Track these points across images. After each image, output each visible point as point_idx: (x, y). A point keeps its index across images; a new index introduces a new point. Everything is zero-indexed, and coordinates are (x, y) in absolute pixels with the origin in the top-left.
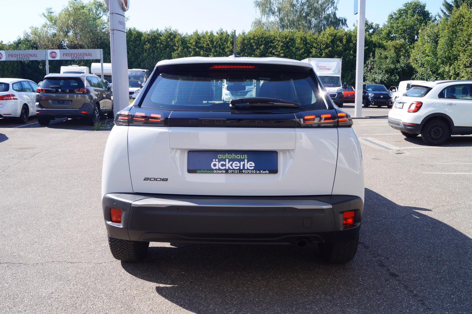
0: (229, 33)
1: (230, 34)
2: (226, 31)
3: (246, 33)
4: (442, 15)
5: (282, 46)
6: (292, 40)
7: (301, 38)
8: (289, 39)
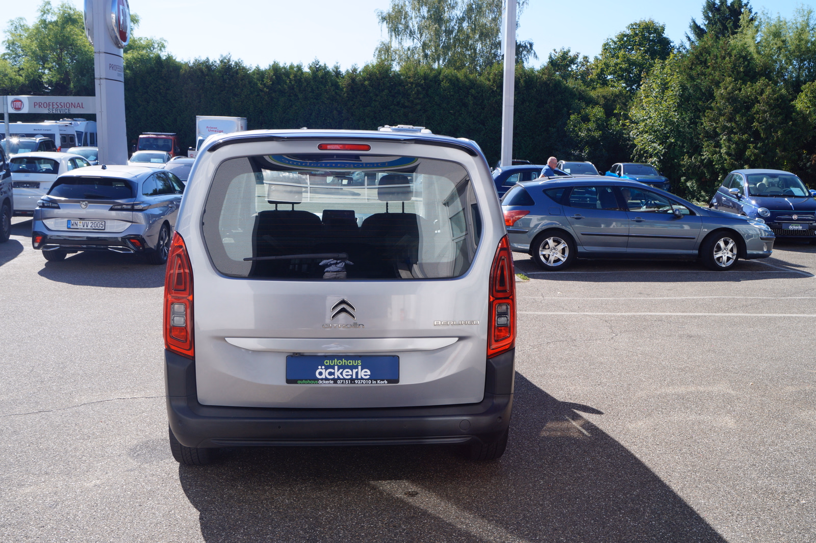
0: (330, 67)
1: (331, 70)
2: (325, 64)
3: (359, 70)
4: (687, 45)
5: (418, 93)
6: (436, 82)
7: (451, 80)
8: (430, 81)
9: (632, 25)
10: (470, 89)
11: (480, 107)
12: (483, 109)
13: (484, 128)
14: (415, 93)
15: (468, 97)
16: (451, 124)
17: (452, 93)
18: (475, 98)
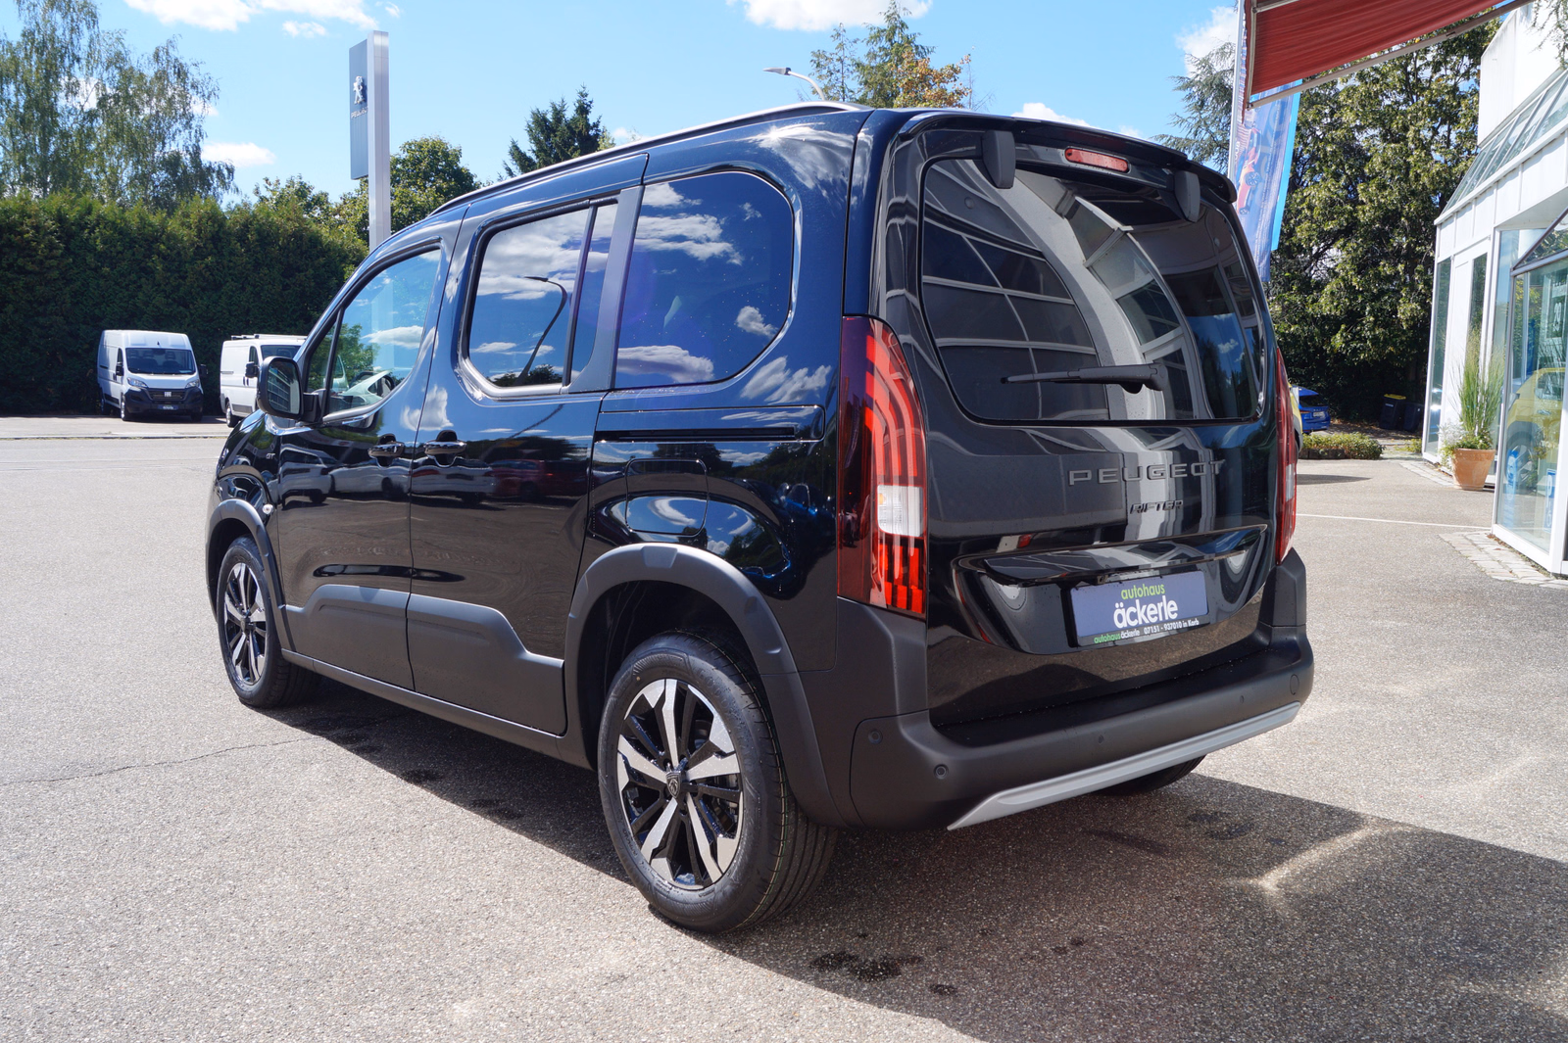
5: (51, 247)
6: (83, 228)
7: (113, 223)
8: (73, 224)
9: (410, 145)
10: (152, 242)
11: (176, 275)
12: (184, 278)
13: (188, 314)
14: (46, 247)
15: (150, 258)
16: (122, 304)
17: (120, 248)
18: (164, 258)
